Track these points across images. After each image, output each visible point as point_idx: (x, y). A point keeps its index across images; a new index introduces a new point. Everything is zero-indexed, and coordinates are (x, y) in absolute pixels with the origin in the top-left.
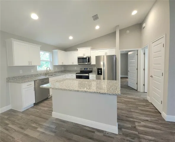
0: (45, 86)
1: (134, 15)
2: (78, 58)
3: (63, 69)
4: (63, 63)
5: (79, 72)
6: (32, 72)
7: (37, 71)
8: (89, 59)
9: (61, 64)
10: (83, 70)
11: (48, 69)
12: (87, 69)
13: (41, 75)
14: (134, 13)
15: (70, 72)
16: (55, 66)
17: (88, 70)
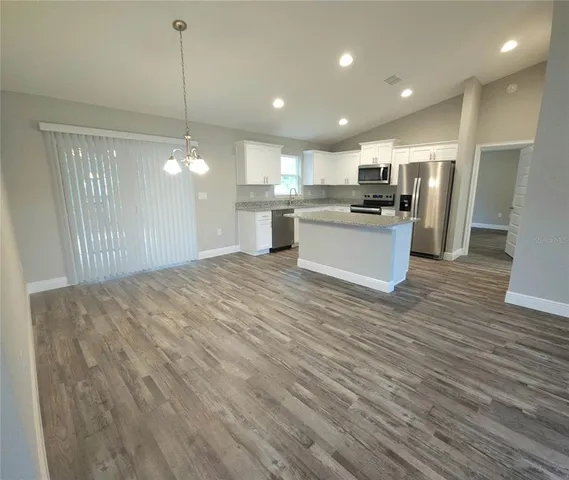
0: (288, 215)
1: (507, 53)
2: (360, 170)
3: (323, 194)
4: (323, 180)
5: (362, 203)
6: (267, 196)
7: (274, 196)
8: (387, 171)
9: (319, 183)
10: (371, 198)
11: (293, 193)
12: (381, 196)
13: (280, 202)
14: (509, 46)
15: (339, 201)
16: (307, 188)
17: (384, 198)
